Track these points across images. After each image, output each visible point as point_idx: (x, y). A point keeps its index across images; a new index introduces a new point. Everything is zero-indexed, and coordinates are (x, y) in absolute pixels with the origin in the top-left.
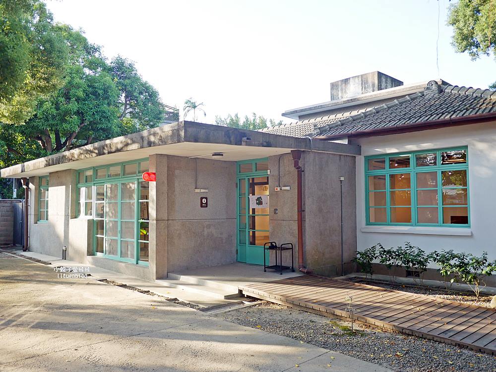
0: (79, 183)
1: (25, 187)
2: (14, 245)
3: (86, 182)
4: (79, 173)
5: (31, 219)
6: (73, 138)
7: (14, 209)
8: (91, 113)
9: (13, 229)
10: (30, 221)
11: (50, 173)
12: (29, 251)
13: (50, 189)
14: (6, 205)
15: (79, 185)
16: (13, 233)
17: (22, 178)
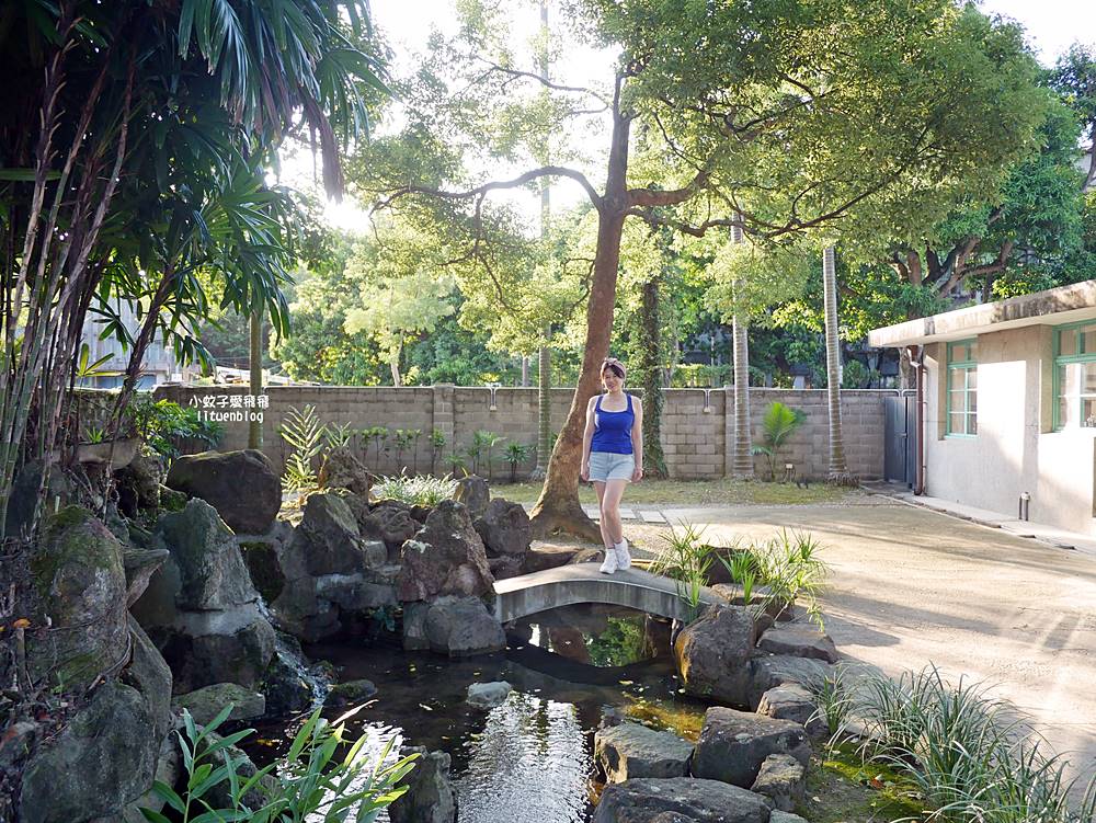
0: (1060, 355)
1: (915, 364)
2: (887, 480)
3: (1083, 352)
4: (1060, 332)
5: (931, 429)
6: (969, 250)
7: (887, 411)
8: (1017, 190)
9: (883, 448)
10: (928, 435)
11: (979, 335)
12: (926, 495)
13: (979, 367)
14: (870, 400)
15: (1061, 360)
16: (883, 457)
17: (908, 347)
